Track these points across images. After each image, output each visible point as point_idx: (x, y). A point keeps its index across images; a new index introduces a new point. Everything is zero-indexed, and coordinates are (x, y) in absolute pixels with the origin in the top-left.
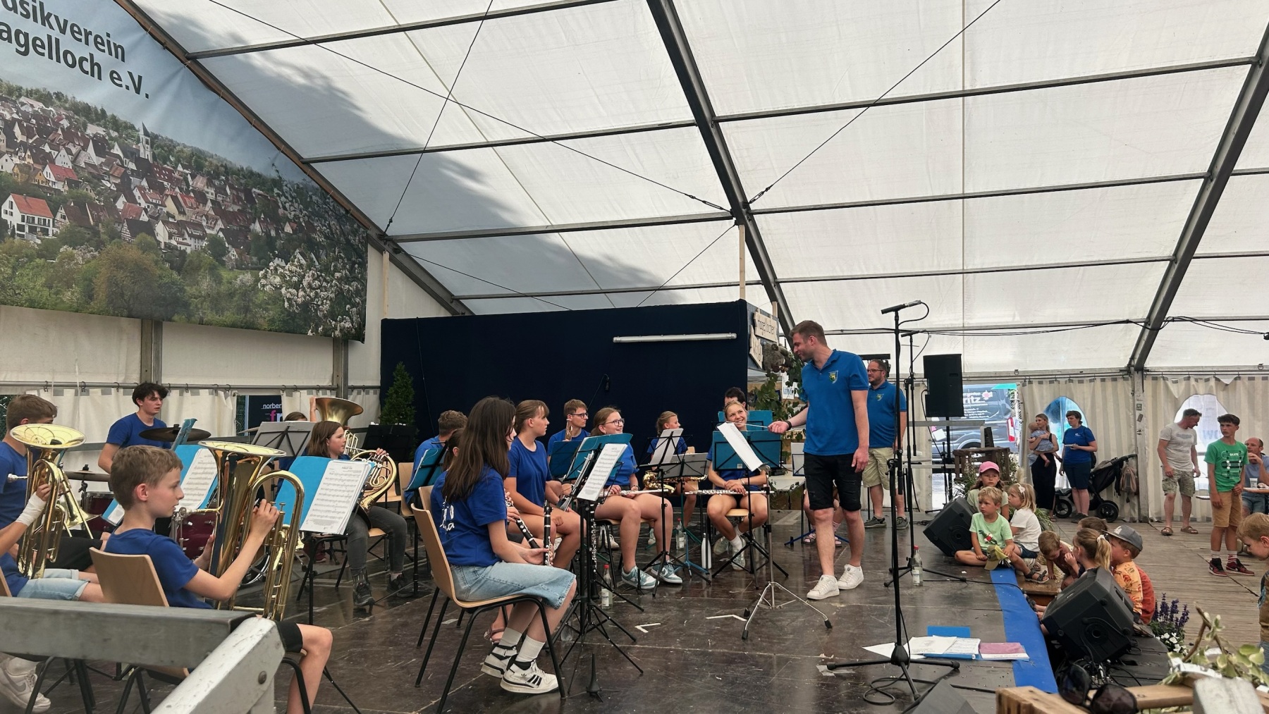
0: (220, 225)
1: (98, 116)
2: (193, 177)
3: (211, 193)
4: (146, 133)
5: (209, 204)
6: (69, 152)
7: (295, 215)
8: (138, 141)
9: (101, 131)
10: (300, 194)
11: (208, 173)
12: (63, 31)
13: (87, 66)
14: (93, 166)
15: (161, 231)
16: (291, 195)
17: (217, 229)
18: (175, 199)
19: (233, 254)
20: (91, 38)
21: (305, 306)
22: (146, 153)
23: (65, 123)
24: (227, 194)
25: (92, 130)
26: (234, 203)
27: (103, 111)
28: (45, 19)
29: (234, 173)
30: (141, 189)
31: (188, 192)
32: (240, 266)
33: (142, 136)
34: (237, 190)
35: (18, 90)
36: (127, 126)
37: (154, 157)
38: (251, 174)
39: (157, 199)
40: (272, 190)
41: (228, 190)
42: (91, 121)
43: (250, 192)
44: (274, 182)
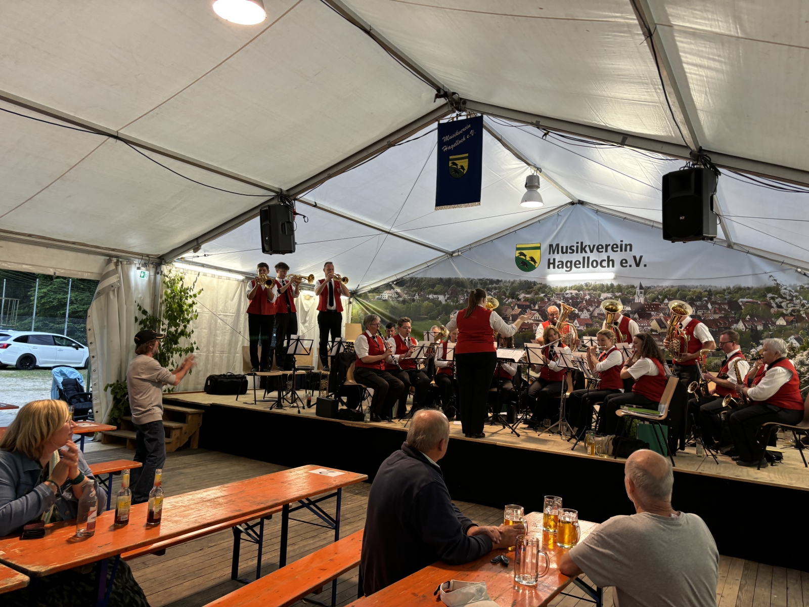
1: (610, 289)
4: (641, 287)
6: (588, 310)
7: (793, 311)
8: (635, 294)
9: (609, 295)
11: (692, 297)
12: (592, 251)
13: (605, 264)
16: (790, 295)
18: (660, 322)
20: (609, 248)
22: (640, 299)
23: (588, 297)
24: (708, 309)
25: (604, 296)
26: (715, 313)
27: (612, 285)
28: (583, 249)
29: (717, 293)
33: (638, 290)
34: (720, 304)
35: (566, 289)
36: (628, 287)
37: (646, 300)
38: (739, 290)
39: (645, 323)
40: (766, 296)
41: (710, 306)
42: (604, 292)
43: (736, 302)
44: (769, 290)
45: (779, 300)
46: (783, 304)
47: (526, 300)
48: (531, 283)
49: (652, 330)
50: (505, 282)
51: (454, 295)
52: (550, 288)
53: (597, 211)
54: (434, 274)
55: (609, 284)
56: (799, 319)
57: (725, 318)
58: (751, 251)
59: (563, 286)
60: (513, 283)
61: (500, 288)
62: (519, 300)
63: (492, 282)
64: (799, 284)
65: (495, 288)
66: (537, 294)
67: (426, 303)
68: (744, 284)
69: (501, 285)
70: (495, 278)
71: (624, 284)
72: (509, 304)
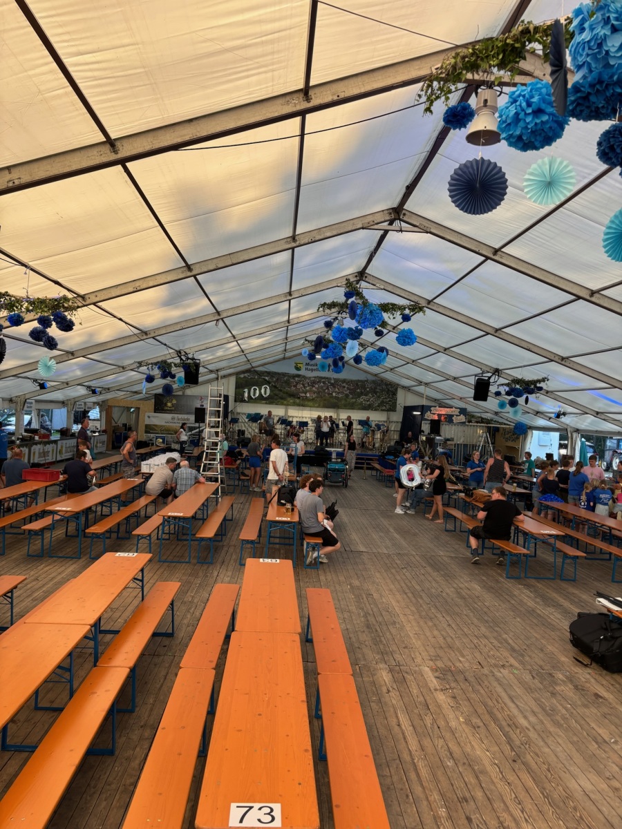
1: (324, 378)
3: (347, 386)
4: (333, 378)
5: (346, 388)
6: (318, 384)
7: (371, 387)
10: (374, 382)
14: (323, 386)
15: (334, 394)
16: (370, 382)
17: (348, 392)
18: (338, 388)
19: (351, 396)
21: (369, 405)
22: (333, 381)
23: (318, 380)
24: (351, 386)
25: (323, 380)
28: (317, 366)
30: (331, 388)
31: (341, 386)
32: (352, 398)
34: (353, 384)
35: (311, 377)
36: (330, 378)
39: (334, 389)
40: (365, 382)
43: (357, 384)
45: (368, 384)
47: (298, 380)
48: (300, 375)
52: (306, 377)
54: (263, 369)
57: (354, 388)
60: (294, 374)
62: (295, 380)
63: (286, 373)
65: (287, 376)
66: (301, 378)
69: (290, 375)
72: (292, 381)
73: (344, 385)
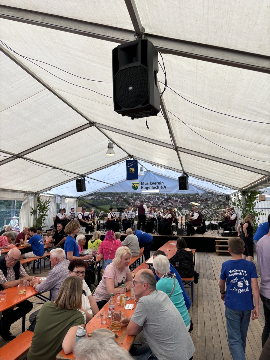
0: (181, 205)
2: (175, 198)
3: (179, 200)
4: (166, 194)
5: (179, 202)
6: (153, 200)
8: (165, 196)
9: (158, 196)
11: (179, 197)
12: (153, 184)
13: (157, 188)
14: (157, 201)
16: (201, 195)
18: (171, 203)
19: (184, 209)
20: (158, 183)
23: (153, 197)
24: (183, 199)
26: (185, 200)
27: (159, 193)
28: (151, 184)
29: (185, 195)
30: (165, 203)
31: (174, 201)
33: (165, 195)
34: (186, 198)
35: (146, 195)
36: (163, 194)
37: (168, 197)
38: (190, 194)
39: (168, 203)
40: (196, 196)
41: (183, 198)
42: (157, 195)
43: (189, 197)
44: (196, 194)
45: (199, 197)
46: (200, 198)
47: (136, 198)
48: (137, 193)
49: (170, 205)
50: (129, 193)
51: (113, 197)
52: (142, 194)
53: (154, 173)
54: (107, 191)
55: (158, 193)
56: (203, 201)
57: (187, 201)
58: (192, 184)
59: (146, 194)
60: (131, 193)
61: (128, 195)
62: (133, 198)
64: (203, 193)
65: (126, 195)
66: (138, 196)
67: (104, 200)
68: (191, 193)
69: (128, 194)
70: (126, 192)
71: (162, 193)
72: (131, 199)
73: (177, 199)
